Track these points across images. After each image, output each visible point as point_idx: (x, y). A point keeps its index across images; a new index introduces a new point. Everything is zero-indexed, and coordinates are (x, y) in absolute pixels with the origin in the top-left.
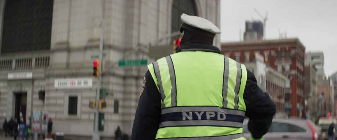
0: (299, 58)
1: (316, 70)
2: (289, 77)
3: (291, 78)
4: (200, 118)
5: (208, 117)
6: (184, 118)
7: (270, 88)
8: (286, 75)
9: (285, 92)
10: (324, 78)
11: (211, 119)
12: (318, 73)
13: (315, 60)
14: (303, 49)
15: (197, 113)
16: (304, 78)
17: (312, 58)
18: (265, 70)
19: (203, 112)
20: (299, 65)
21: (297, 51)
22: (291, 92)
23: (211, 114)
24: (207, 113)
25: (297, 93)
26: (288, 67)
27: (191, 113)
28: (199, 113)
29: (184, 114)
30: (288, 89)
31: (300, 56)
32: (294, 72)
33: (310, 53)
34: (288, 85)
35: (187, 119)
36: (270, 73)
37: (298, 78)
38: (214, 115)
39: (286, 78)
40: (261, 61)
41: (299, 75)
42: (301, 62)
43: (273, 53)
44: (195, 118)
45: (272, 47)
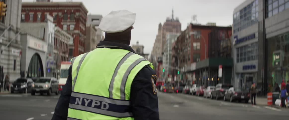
0: (82, 19)
1: (96, 30)
2: (72, 36)
3: (74, 36)
4: (86, 104)
5: (93, 104)
6: (76, 103)
7: (57, 44)
8: (70, 34)
9: (69, 48)
10: (102, 37)
11: (96, 107)
12: (97, 33)
13: (95, 22)
14: (86, 12)
15: (85, 100)
16: (85, 37)
17: (93, 20)
18: (54, 28)
19: (90, 100)
20: (81, 26)
21: (81, 14)
22: (73, 48)
23: (96, 103)
24: (93, 101)
25: (79, 49)
26: (72, 27)
27: (81, 99)
28: (87, 100)
29: (77, 99)
30: (71, 46)
31: (83, 18)
32: (77, 31)
33: (90, 15)
34: (71, 42)
35: (78, 104)
36: (57, 31)
37: (80, 36)
38: (99, 104)
39: (70, 36)
40: (51, 21)
41: (81, 34)
42: (83, 23)
43: (60, 14)
44: (83, 104)
45: (60, 8)
